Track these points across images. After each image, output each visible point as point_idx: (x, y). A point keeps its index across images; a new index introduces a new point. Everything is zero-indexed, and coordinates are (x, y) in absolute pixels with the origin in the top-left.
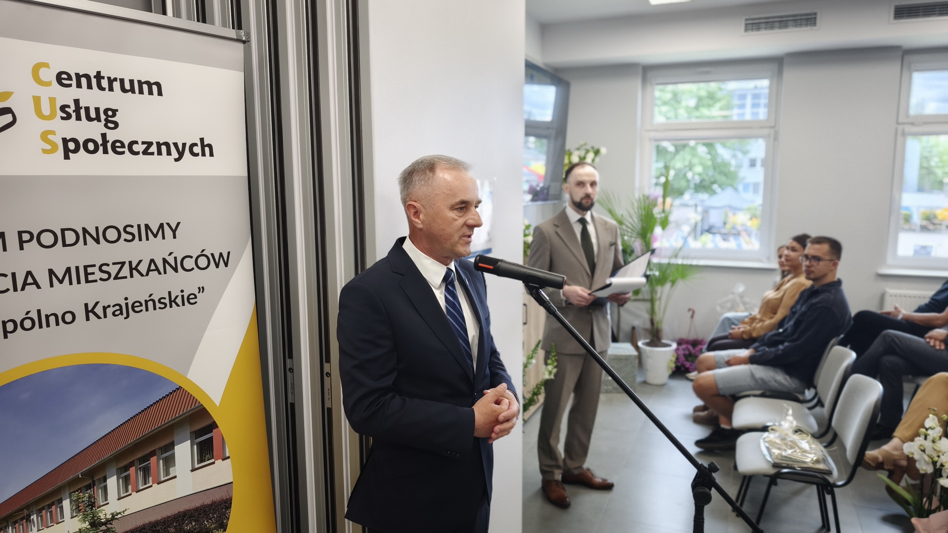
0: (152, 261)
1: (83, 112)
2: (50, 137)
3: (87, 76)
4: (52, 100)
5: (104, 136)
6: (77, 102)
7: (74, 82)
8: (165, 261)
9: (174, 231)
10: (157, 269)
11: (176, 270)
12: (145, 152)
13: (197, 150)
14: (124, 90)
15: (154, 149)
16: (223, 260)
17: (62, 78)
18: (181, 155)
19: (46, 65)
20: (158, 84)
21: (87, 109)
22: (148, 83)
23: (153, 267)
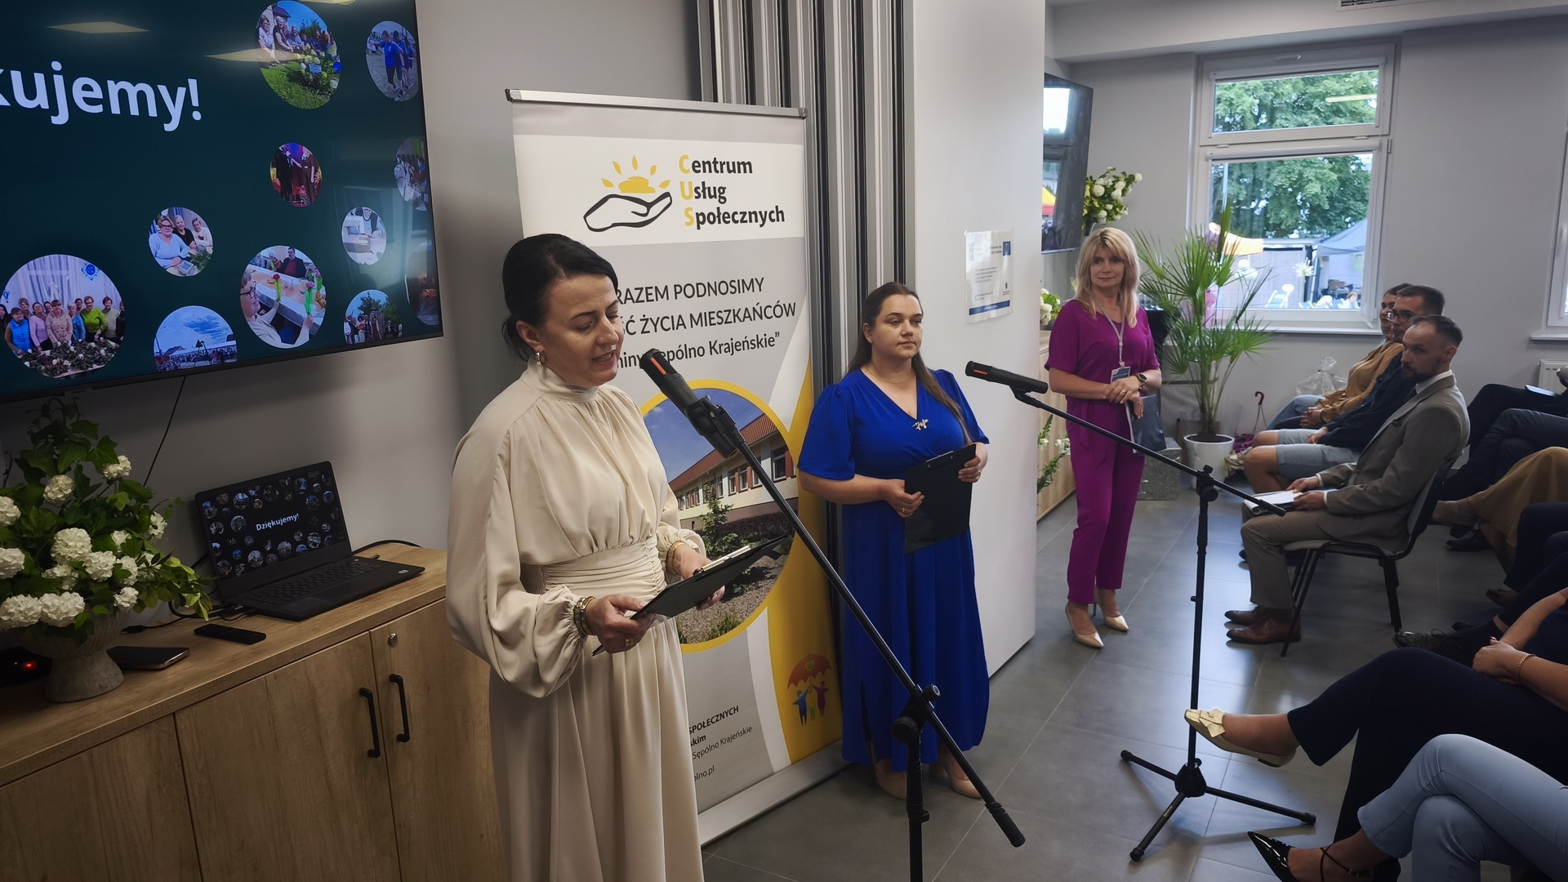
0: (746, 309)
1: (707, 191)
2: (690, 212)
3: (708, 163)
4: (690, 183)
5: (718, 209)
6: (703, 183)
7: (701, 169)
8: (754, 310)
9: (760, 285)
10: (750, 317)
11: (761, 317)
12: (742, 221)
13: (774, 216)
14: (729, 171)
15: (747, 218)
16: (790, 310)
17: (695, 166)
18: (764, 220)
19: (686, 157)
20: (749, 163)
21: (709, 188)
22: (743, 163)
23: (747, 315)
